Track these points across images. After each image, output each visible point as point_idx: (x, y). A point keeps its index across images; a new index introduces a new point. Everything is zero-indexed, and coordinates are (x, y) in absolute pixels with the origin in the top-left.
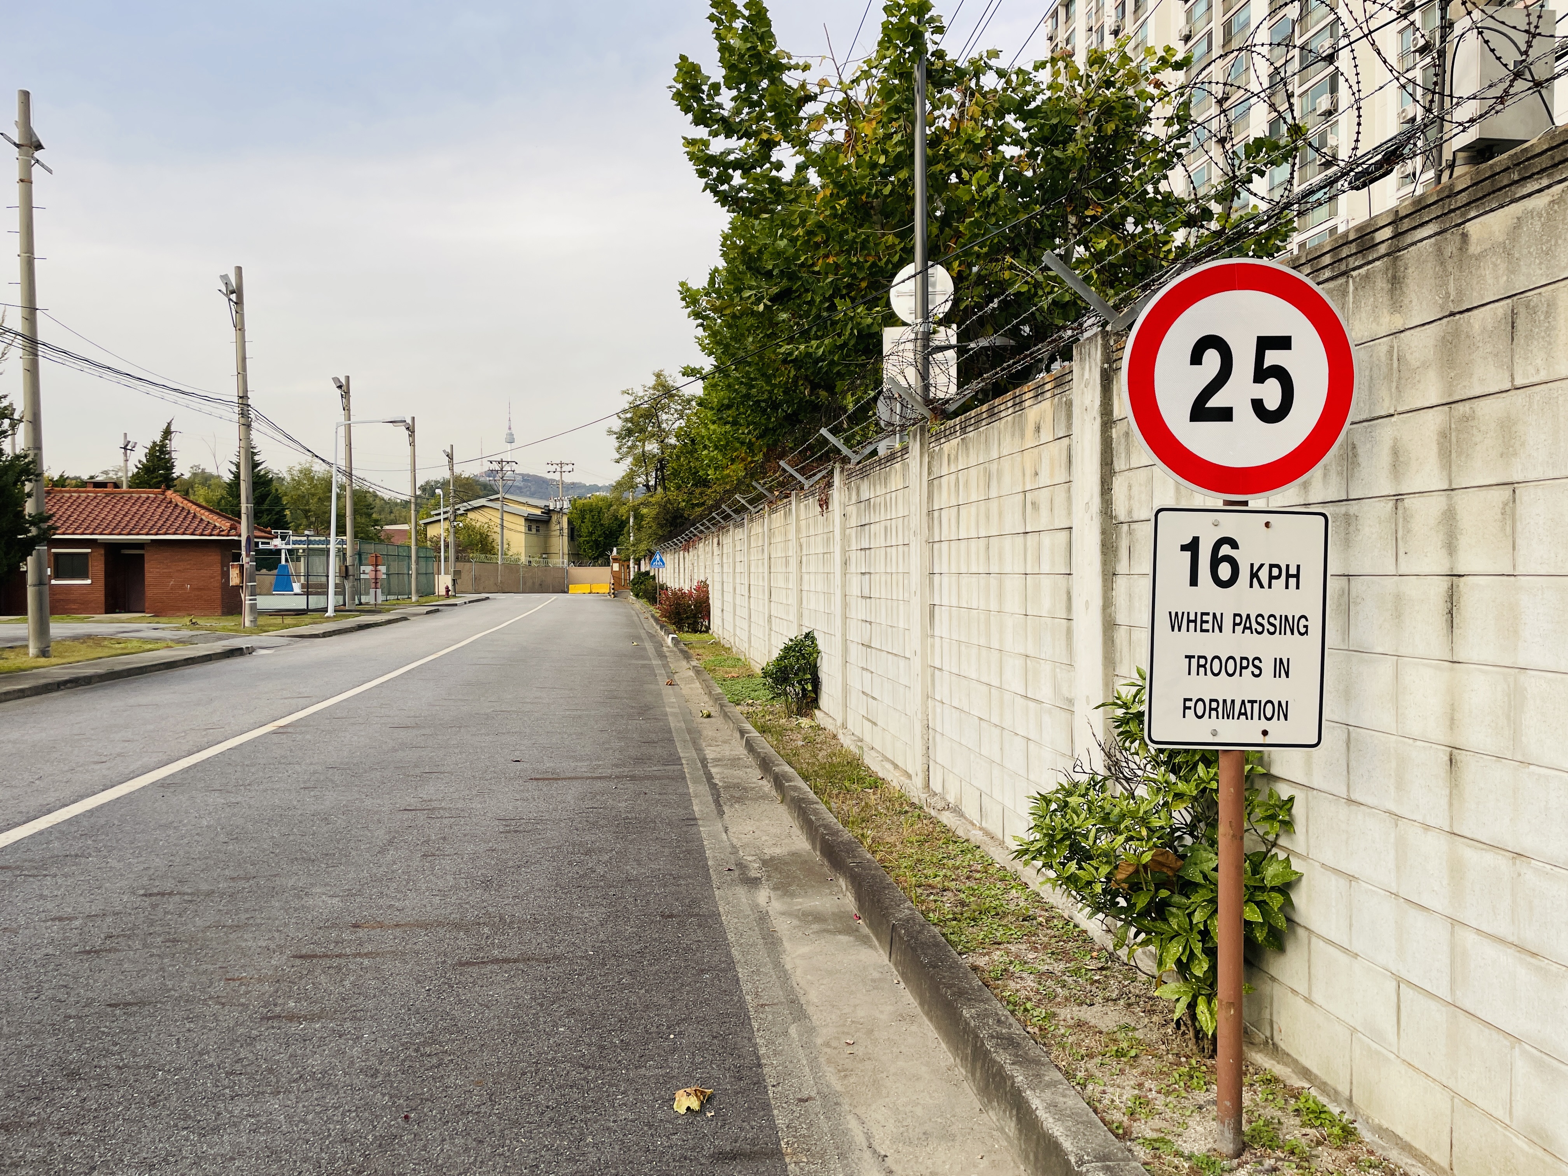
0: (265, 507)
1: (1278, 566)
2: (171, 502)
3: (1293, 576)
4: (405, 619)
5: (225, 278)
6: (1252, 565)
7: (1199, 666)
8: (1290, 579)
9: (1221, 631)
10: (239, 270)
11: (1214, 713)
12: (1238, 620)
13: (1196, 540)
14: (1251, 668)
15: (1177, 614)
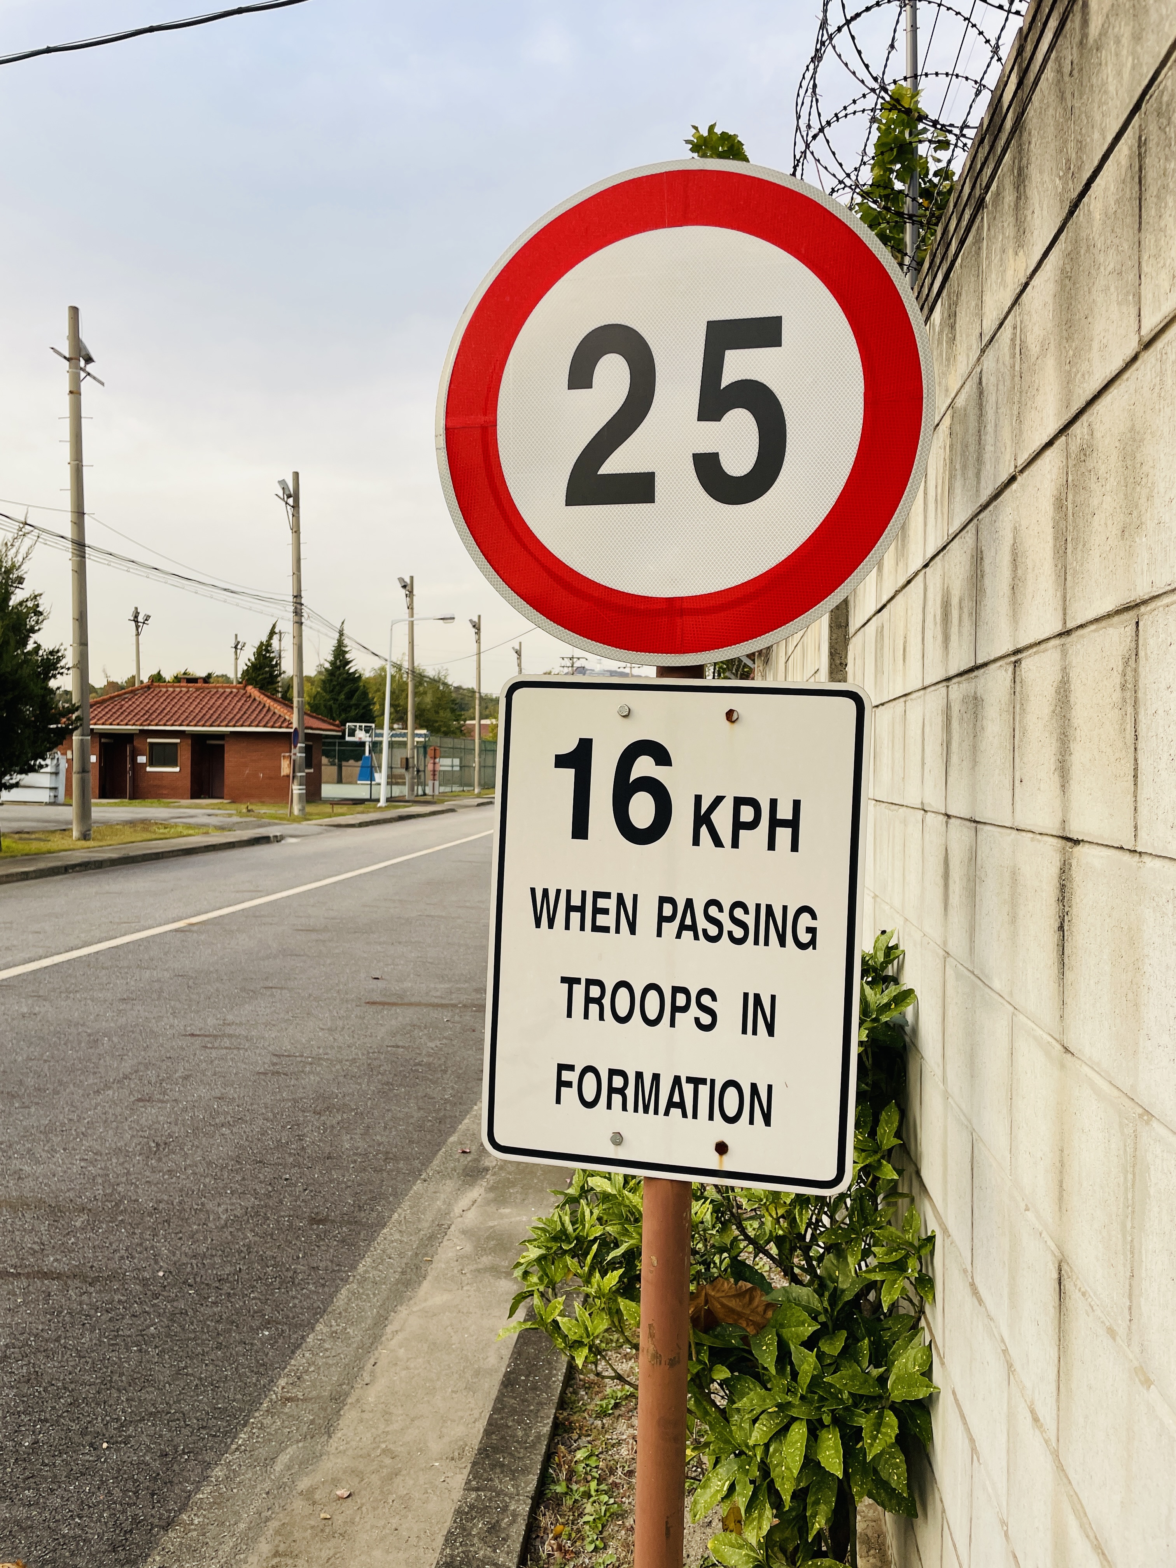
0: (353, 701)
1: (754, 803)
2: (250, 696)
3: (784, 823)
4: (452, 810)
5: (283, 483)
6: (698, 799)
7: (588, 1000)
8: (779, 831)
9: (633, 931)
10: (296, 475)
11: (617, 1099)
12: (668, 910)
13: (585, 746)
14: (694, 1009)
15: (545, 892)
